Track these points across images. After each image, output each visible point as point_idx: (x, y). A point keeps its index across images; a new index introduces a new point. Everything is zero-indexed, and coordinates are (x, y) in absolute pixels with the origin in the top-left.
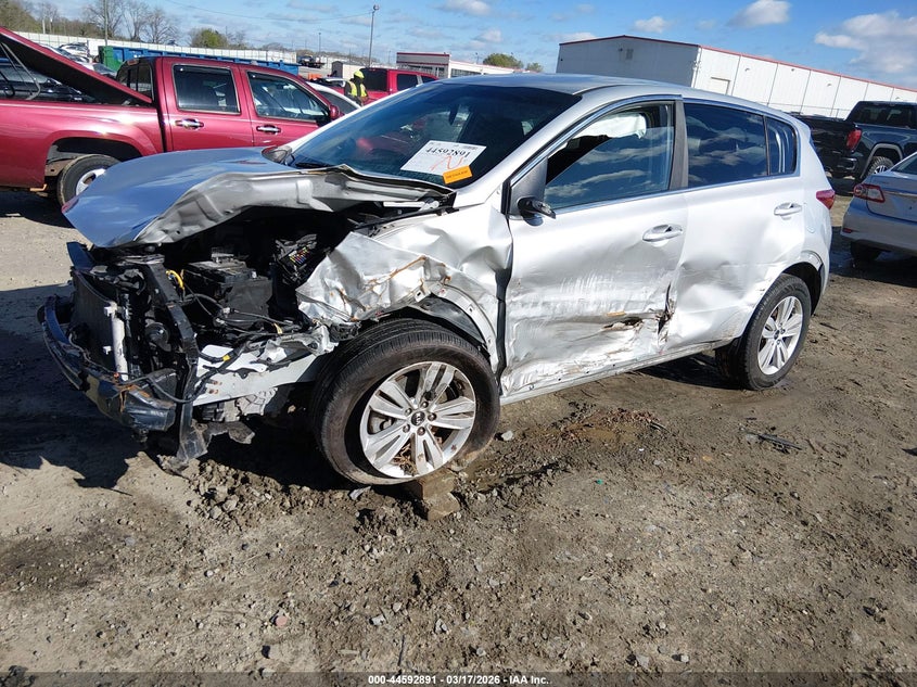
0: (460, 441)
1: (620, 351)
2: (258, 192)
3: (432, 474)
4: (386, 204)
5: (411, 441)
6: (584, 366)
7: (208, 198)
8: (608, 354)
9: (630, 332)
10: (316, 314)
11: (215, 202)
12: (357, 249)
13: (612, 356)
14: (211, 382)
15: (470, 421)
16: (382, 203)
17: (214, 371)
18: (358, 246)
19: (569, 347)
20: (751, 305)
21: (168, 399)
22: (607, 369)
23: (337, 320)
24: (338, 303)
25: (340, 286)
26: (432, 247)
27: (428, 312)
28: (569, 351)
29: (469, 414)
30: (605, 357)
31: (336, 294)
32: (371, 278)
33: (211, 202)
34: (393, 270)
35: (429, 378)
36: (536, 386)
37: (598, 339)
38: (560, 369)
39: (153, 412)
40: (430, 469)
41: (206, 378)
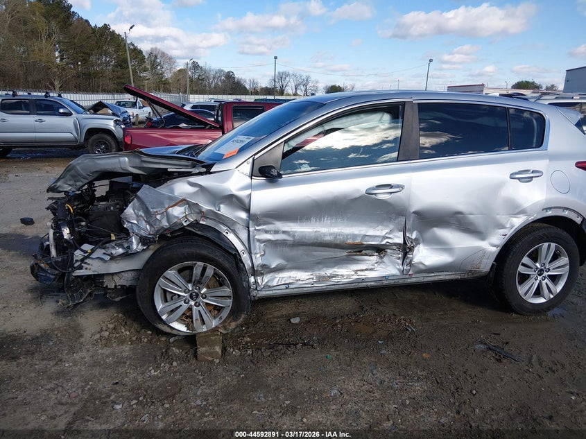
0: (225, 314)
1: (366, 270)
2: (99, 164)
3: (205, 332)
4: (169, 170)
5: (190, 309)
6: (334, 277)
7: (78, 167)
8: (356, 271)
9: (374, 258)
10: (133, 230)
11: (82, 169)
12: (146, 194)
13: (359, 273)
14: (85, 263)
15: (230, 302)
16: (167, 169)
17: (86, 258)
18: (147, 192)
19: (319, 263)
20: (494, 246)
21: (57, 269)
22: (356, 281)
23: (143, 233)
24: (144, 224)
25: (143, 215)
26: (194, 194)
27: (199, 233)
28: (320, 266)
29: (229, 297)
30: (353, 273)
31: (142, 219)
32: (155, 210)
33: (80, 170)
34: (167, 206)
35: (197, 271)
36: (291, 286)
37: (344, 260)
38: (312, 277)
39: (48, 275)
40: (205, 329)
41: (82, 261)
